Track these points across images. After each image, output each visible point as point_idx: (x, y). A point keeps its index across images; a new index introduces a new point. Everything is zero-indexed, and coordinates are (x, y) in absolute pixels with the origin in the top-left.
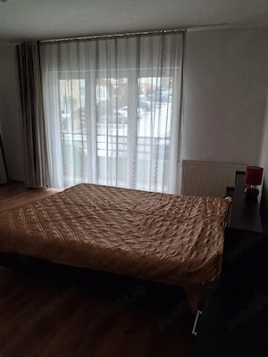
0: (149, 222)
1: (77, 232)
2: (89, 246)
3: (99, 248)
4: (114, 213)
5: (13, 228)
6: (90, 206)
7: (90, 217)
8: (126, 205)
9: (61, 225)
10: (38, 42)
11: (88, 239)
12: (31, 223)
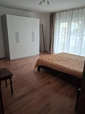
0: (80, 64)
1: (59, 63)
2: (62, 66)
3: (64, 67)
4: (70, 60)
5: (45, 60)
6: (64, 58)
7: (63, 60)
8: (74, 59)
9: (56, 61)
10: (55, 13)
11: (62, 65)
12: (49, 59)
